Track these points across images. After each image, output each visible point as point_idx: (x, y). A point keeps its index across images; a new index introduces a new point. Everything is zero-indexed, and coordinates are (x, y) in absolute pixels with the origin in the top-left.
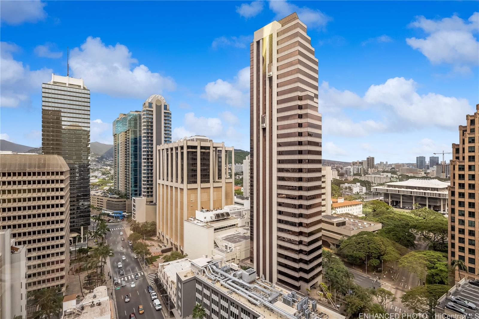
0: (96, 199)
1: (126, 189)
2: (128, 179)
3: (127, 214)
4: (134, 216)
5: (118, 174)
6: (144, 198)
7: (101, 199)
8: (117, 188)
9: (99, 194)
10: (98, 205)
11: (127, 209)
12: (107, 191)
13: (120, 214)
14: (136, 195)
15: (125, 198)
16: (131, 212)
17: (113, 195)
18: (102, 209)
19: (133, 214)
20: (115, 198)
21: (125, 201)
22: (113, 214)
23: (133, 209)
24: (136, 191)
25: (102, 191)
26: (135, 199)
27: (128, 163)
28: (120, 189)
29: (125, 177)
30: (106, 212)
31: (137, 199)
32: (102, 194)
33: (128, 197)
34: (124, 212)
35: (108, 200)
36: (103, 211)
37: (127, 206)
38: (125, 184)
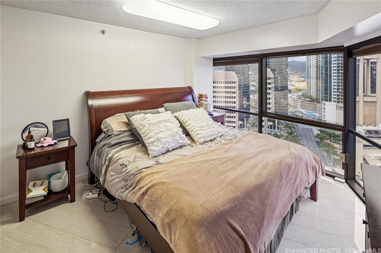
0: (293, 100)
1: (317, 95)
2: (318, 87)
3: (318, 115)
4: (324, 117)
5: (310, 83)
6: (334, 103)
7: (296, 100)
8: (309, 94)
9: (295, 97)
10: (294, 104)
11: (318, 111)
12: (300, 95)
13: (312, 113)
14: (326, 100)
15: (316, 102)
16: (322, 114)
17: (306, 98)
18: (297, 108)
19: (323, 116)
20: (307, 101)
21: (316, 104)
22: (306, 113)
23: (323, 111)
24: (326, 97)
25: (297, 95)
26: (325, 103)
27: (319, 74)
28: (311, 95)
29: (316, 85)
30: (300, 110)
31: (327, 103)
32: (297, 96)
33: (319, 101)
34: (315, 113)
35: (301, 102)
36: (298, 109)
37: (318, 108)
38: (316, 91)
